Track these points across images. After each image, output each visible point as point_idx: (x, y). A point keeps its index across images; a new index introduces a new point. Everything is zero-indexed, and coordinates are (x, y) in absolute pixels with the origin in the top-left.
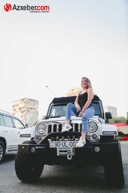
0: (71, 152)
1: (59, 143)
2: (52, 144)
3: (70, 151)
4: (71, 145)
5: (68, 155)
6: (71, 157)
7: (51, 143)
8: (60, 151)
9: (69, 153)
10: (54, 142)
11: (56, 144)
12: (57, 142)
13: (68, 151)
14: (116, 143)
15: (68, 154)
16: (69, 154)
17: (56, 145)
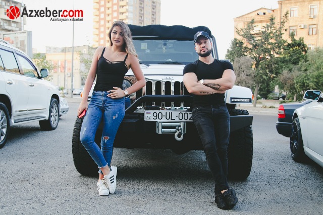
0: (181, 129)
1: (160, 114)
2: (148, 115)
3: (180, 126)
4: (181, 118)
5: (176, 134)
6: (182, 136)
7: (147, 113)
8: (163, 127)
9: (179, 130)
10: (152, 112)
11: (155, 114)
12: (158, 112)
13: (177, 127)
14: (245, 117)
15: (176, 132)
16: (178, 132)
17: (155, 118)
